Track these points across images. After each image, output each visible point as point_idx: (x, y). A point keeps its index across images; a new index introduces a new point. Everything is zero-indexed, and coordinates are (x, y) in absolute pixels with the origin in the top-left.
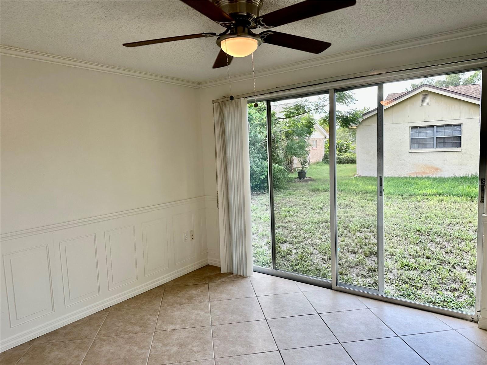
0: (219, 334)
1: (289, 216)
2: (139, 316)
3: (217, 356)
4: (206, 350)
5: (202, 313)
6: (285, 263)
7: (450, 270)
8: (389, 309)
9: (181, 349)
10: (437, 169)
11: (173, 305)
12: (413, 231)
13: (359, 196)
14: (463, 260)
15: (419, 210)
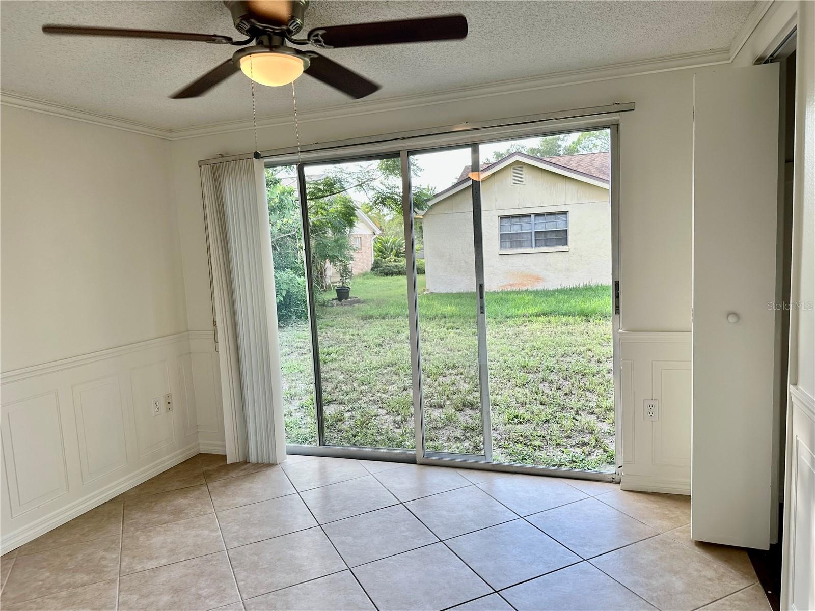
0: (243, 561)
1: (332, 361)
2: (81, 555)
3: (245, 596)
4: (224, 590)
5: (206, 532)
6: (336, 436)
7: (574, 418)
8: (502, 482)
9: (177, 596)
10: (538, 279)
11: (146, 527)
12: (518, 368)
13: (434, 323)
14: (588, 402)
15: (521, 337)
